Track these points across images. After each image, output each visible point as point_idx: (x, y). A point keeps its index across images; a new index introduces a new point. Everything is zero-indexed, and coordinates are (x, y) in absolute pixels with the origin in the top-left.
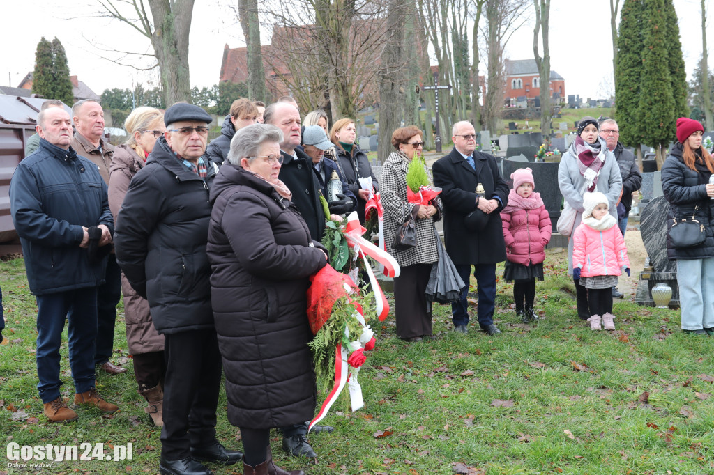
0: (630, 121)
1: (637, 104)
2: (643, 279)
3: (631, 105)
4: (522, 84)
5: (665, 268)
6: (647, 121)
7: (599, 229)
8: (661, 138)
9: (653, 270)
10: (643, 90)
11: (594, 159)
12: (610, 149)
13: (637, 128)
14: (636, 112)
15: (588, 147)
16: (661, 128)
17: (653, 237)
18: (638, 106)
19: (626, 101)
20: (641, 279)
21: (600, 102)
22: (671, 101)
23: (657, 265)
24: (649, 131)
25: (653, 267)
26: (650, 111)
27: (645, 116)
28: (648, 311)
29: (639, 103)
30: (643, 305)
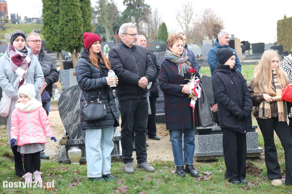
0: (53, 34)
2: (62, 145)
3: (54, 23)
5: (77, 136)
6: (65, 34)
7: (26, 111)
8: (75, 46)
9: (68, 138)
10: (62, 12)
11: (22, 61)
12: (35, 54)
13: (58, 39)
14: (57, 27)
15: (18, 53)
16: (75, 39)
17: (68, 115)
18: (59, 23)
19: (50, 19)
20: (60, 145)
21: (34, 20)
22: (81, 20)
23: (71, 135)
24: (66, 40)
25: (68, 136)
26: (67, 27)
27: (63, 30)
28: (66, 167)
29: (59, 21)
30: (62, 163)
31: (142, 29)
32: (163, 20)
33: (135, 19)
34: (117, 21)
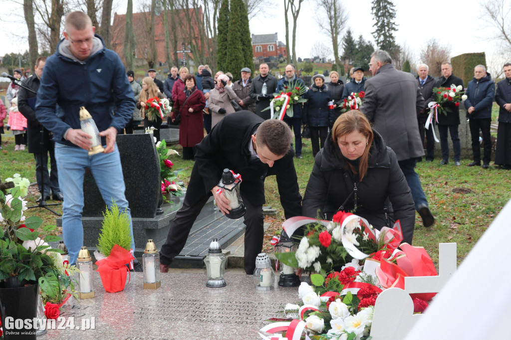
1: (225, 61)
4: (261, 49)
22: (242, 59)
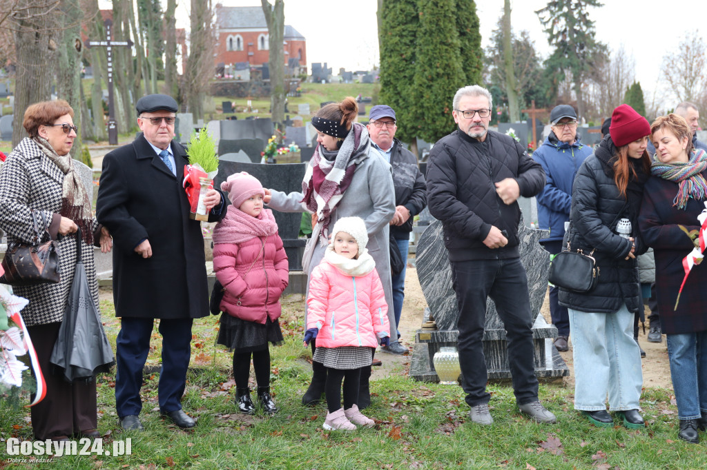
0: (401, 104)
1: (411, 80)
2: (421, 341)
3: (403, 81)
4: (242, 44)
6: (425, 105)
9: (435, 327)
10: (420, 58)
13: (411, 115)
14: (410, 91)
16: (446, 115)
17: (435, 279)
18: (413, 83)
19: (395, 74)
20: (418, 341)
21: (359, 75)
22: (460, 75)
23: (440, 321)
24: (428, 119)
25: (434, 322)
26: (430, 91)
27: (422, 97)
28: (430, 389)
29: (414, 78)
30: (421, 380)
31: (587, 97)
32: (634, 77)
33: (572, 76)
34: (534, 79)
